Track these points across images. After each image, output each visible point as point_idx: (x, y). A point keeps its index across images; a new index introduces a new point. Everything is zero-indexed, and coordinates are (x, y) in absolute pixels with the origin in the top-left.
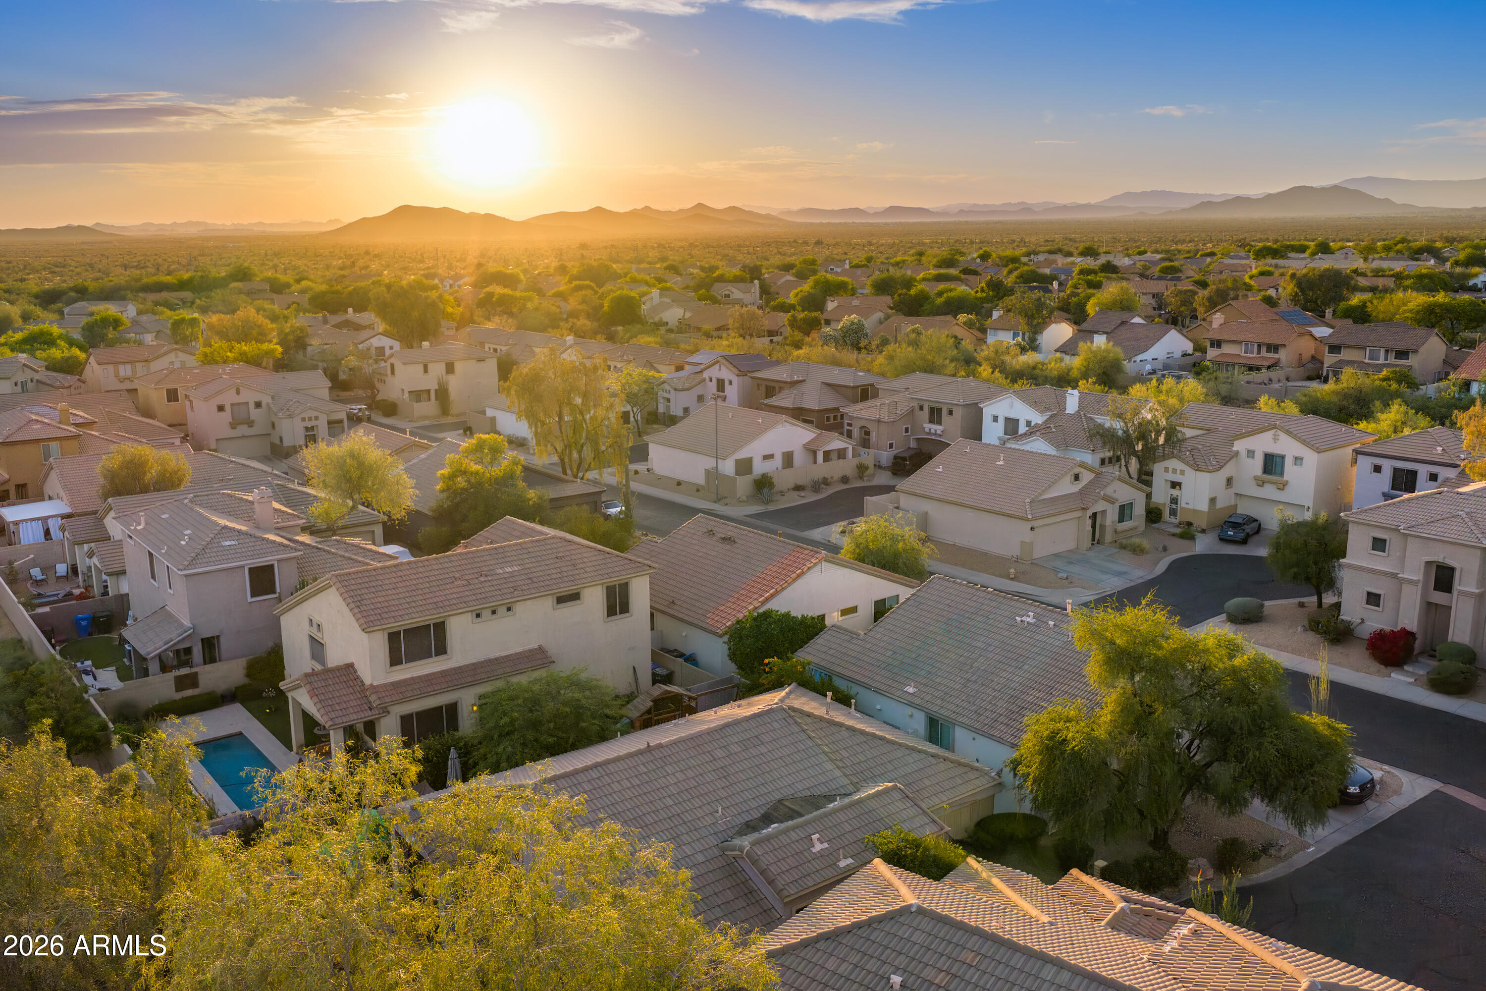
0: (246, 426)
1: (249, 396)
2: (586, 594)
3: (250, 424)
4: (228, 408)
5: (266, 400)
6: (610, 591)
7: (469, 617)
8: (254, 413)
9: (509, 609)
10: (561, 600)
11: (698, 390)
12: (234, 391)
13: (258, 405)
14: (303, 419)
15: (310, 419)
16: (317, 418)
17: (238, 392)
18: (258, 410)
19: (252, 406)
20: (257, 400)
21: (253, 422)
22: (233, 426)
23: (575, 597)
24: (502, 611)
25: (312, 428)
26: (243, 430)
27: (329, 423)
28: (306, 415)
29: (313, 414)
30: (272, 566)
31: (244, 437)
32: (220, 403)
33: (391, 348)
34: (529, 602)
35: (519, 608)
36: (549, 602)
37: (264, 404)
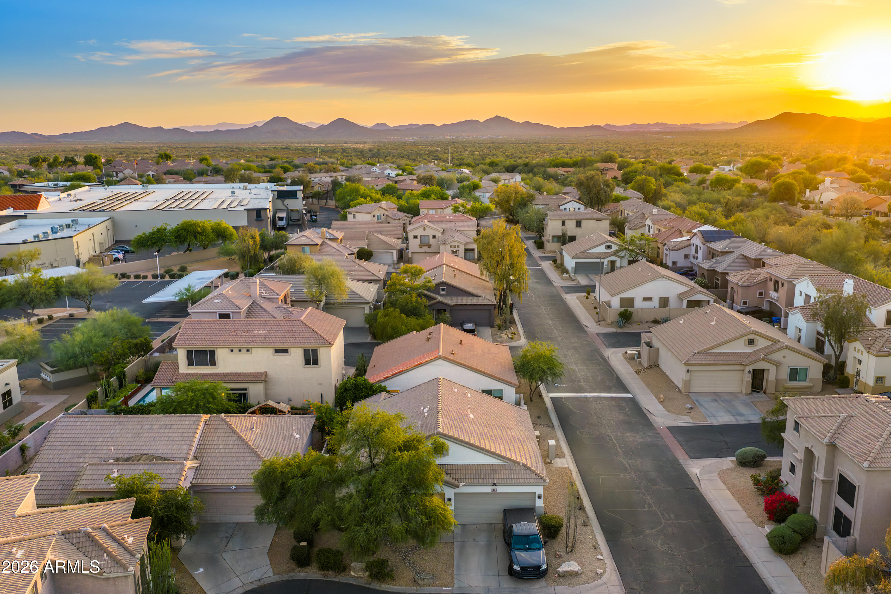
0: (427, 247)
1: (429, 232)
2: (292, 351)
3: (429, 246)
4: (419, 237)
5: (438, 234)
6: (306, 352)
7: (227, 350)
8: (432, 241)
9: (248, 351)
10: (277, 351)
11: (685, 251)
12: (422, 228)
13: (434, 237)
14: (451, 246)
15: (455, 247)
16: (458, 247)
17: (424, 229)
18: (434, 239)
19: (431, 237)
20: (434, 234)
21: (431, 245)
22: (421, 246)
23: (286, 351)
24: (244, 351)
25: (456, 251)
26: (426, 249)
27: (466, 250)
28: (453, 244)
29: (457, 244)
30: (229, 314)
31: (425, 253)
32: (415, 234)
33: (579, 209)
34: (259, 349)
35: (254, 351)
36: (271, 351)
37: (437, 237)
